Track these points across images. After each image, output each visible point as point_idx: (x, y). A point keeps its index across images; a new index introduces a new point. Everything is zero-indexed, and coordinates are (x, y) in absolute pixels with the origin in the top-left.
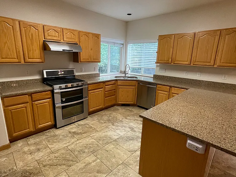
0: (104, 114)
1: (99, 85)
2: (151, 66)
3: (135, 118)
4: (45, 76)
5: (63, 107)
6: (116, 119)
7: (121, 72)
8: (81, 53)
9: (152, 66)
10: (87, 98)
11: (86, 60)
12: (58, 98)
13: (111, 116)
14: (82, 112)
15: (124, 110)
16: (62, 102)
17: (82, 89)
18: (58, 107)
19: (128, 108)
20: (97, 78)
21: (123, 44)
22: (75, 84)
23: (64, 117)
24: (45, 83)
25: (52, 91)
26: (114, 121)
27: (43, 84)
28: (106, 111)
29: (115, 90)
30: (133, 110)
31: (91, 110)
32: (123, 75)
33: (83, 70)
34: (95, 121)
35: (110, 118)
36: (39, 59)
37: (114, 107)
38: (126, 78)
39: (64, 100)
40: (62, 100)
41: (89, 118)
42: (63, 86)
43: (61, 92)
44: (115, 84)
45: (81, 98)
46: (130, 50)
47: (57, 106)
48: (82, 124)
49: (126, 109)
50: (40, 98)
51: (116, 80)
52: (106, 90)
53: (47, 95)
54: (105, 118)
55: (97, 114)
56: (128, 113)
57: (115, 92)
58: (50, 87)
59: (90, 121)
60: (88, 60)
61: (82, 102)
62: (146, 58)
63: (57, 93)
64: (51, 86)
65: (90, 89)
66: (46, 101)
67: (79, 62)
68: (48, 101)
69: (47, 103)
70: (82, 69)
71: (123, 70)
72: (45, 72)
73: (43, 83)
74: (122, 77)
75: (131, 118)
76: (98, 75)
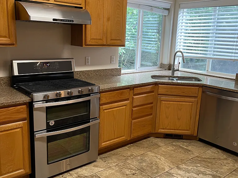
0: (129, 154)
1: (122, 93)
2: (230, 54)
3: (199, 168)
4: (16, 73)
5: (50, 139)
6: (158, 168)
7: (162, 66)
8: (88, 27)
9: (233, 55)
10: (97, 121)
11: (97, 41)
12: (40, 120)
13: (145, 161)
14: (87, 148)
15: (170, 148)
16: (49, 129)
17: (89, 101)
18: (41, 139)
19: (180, 143)
20: (115, 78)
21: (168, 9)
22: (75, 91)
23: (51, 158)
24: (14, 88)
25: (30, 105)
26: (153, 173)
27: (12, 89)
28: (132, 148)
29: (152, 103)
30: (190, 148)
31: (104, 144)
32: (169, 73)
33: (88, 62)
34: (113, 169)
35: (144, 164)
36: (5, 37)
37: (149, 139)
38: (175, 79)
39: (52, 123)
40: (48, 124)
41: (99, 162)
42: (51, 94)
43: (47, 108)
44: (152, 92)
45: (87, 120)
46: (184, 20)
47: (37, 135)
48: (86, 175)
49: (175, 146)
50: (5, 118)
51: (156, 84)
52: (135, 105)
53: (18, 112)
54: (133, 164)
55: (114, 155)
56: (182, 156)
57: (152, 108)
58: (24, 96)
59: (101, 169)
60: (100, 42)
61: (87, 130)
62: (218, 37)
63: (39, 109)
64: (28, 94)
65: (104, 101)
66: (16, 125)
67: (84, 46)
68: (19, 124)
69: (18, 130)
70: (88, 59)
71: (166, 62)
72: (15, 63)
73: (12, 86)
74: (166, 77)
75: (190, 168)
76: (117, 72)
